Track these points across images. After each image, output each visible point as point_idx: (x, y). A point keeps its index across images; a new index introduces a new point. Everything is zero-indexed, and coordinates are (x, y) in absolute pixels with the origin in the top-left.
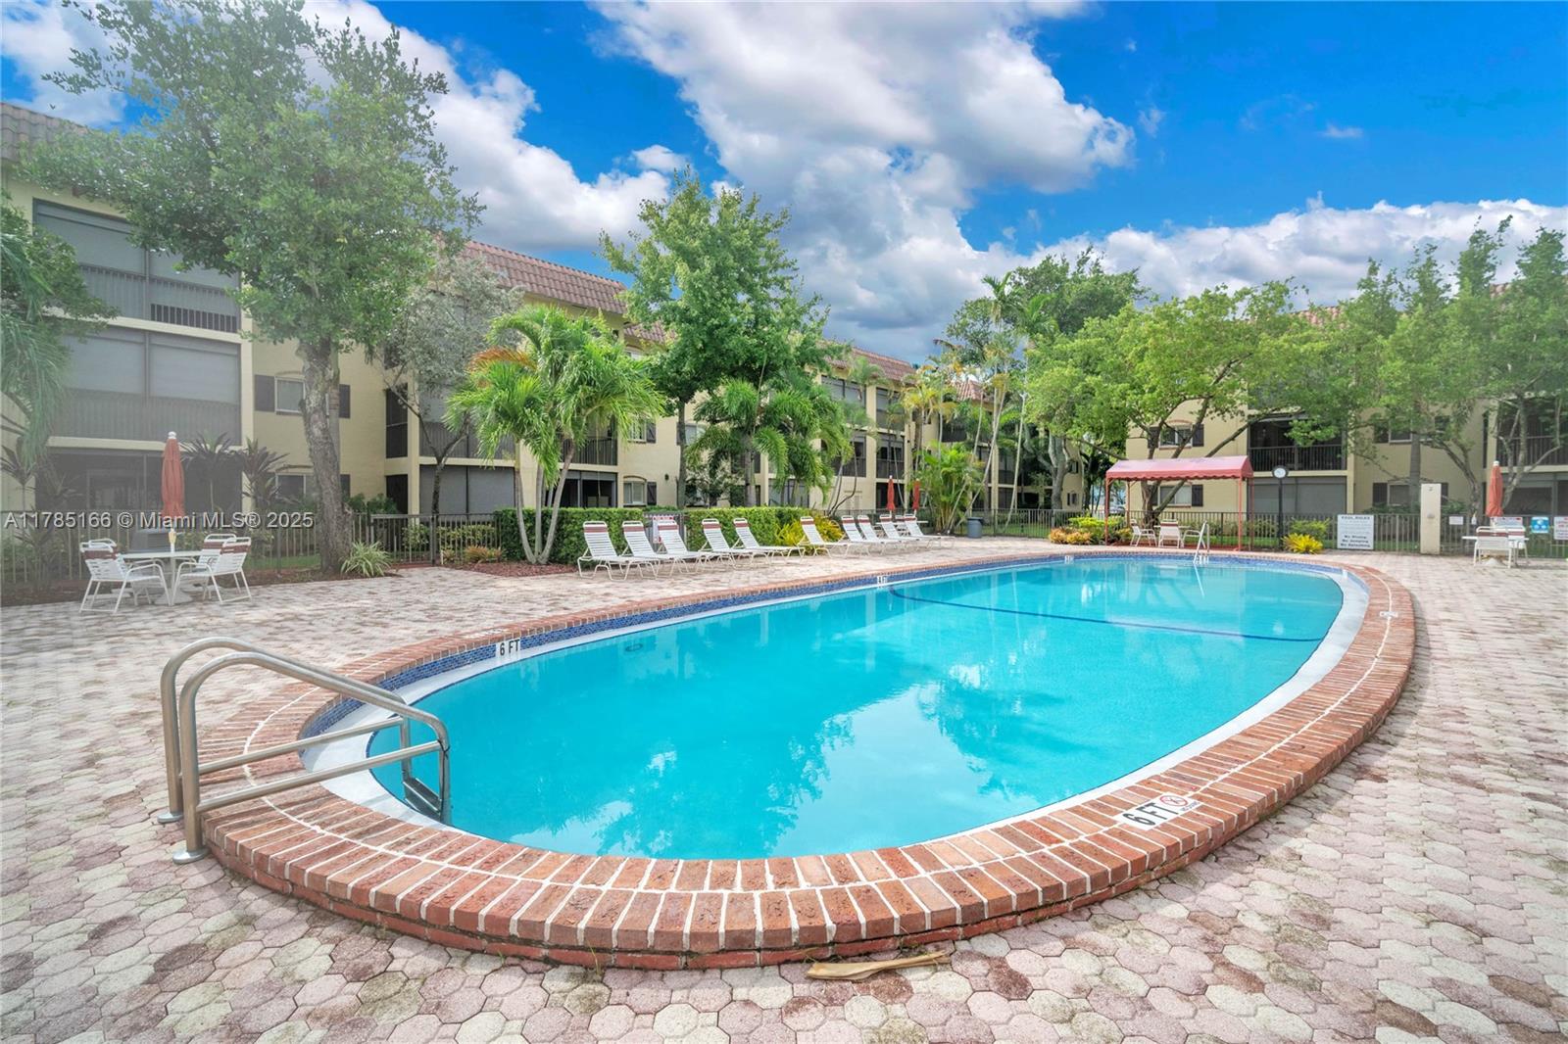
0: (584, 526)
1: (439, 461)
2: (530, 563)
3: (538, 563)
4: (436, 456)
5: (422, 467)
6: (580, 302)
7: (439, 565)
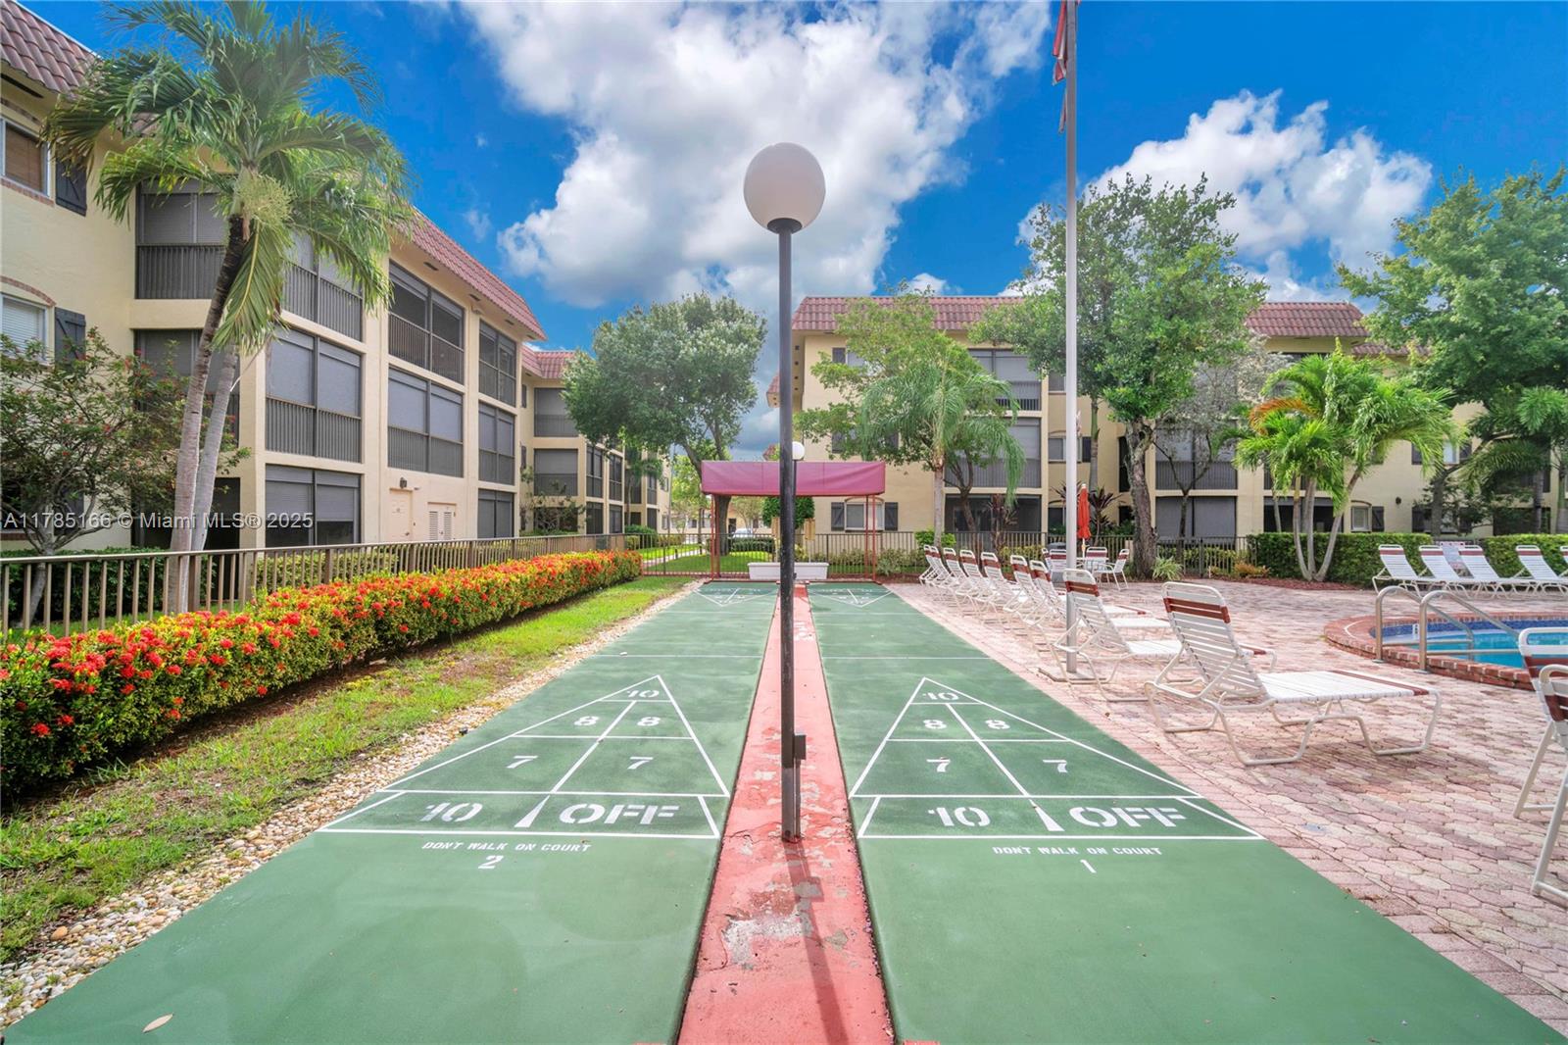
0: (1380, 548)
1: (1185, 493)
2: (1306, 580)
3: (1314, 580)
4: (1182, 489)
5: (1157, 498)
6: (1304, 334)
7: (1207, 578)
